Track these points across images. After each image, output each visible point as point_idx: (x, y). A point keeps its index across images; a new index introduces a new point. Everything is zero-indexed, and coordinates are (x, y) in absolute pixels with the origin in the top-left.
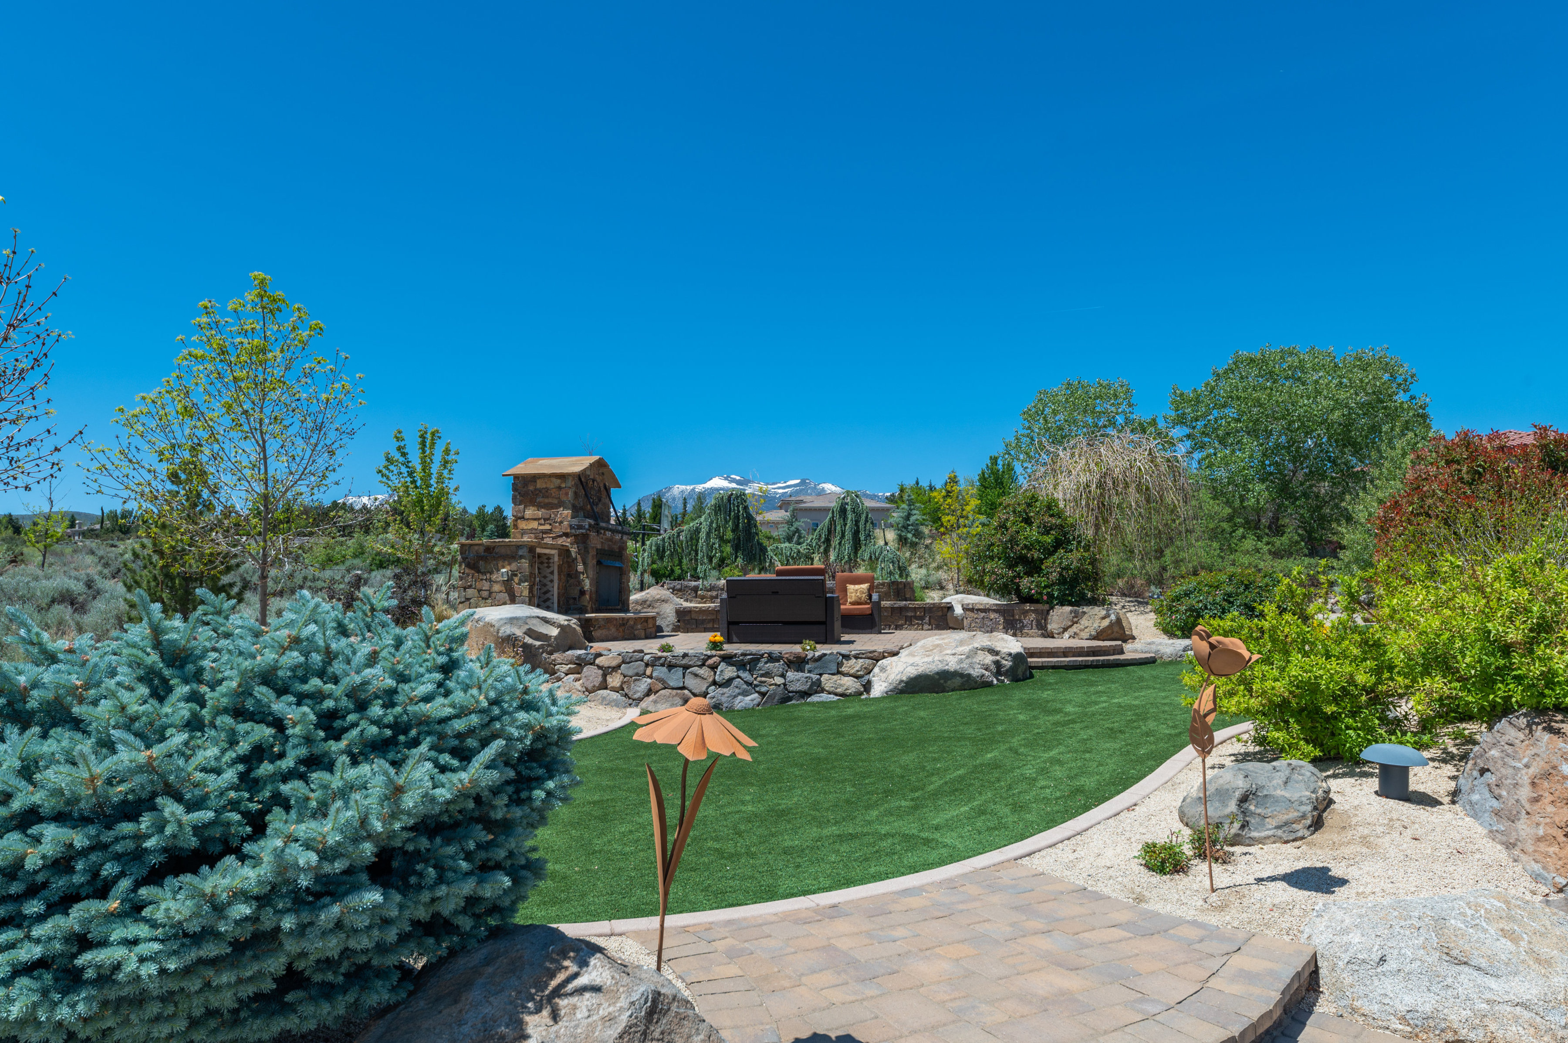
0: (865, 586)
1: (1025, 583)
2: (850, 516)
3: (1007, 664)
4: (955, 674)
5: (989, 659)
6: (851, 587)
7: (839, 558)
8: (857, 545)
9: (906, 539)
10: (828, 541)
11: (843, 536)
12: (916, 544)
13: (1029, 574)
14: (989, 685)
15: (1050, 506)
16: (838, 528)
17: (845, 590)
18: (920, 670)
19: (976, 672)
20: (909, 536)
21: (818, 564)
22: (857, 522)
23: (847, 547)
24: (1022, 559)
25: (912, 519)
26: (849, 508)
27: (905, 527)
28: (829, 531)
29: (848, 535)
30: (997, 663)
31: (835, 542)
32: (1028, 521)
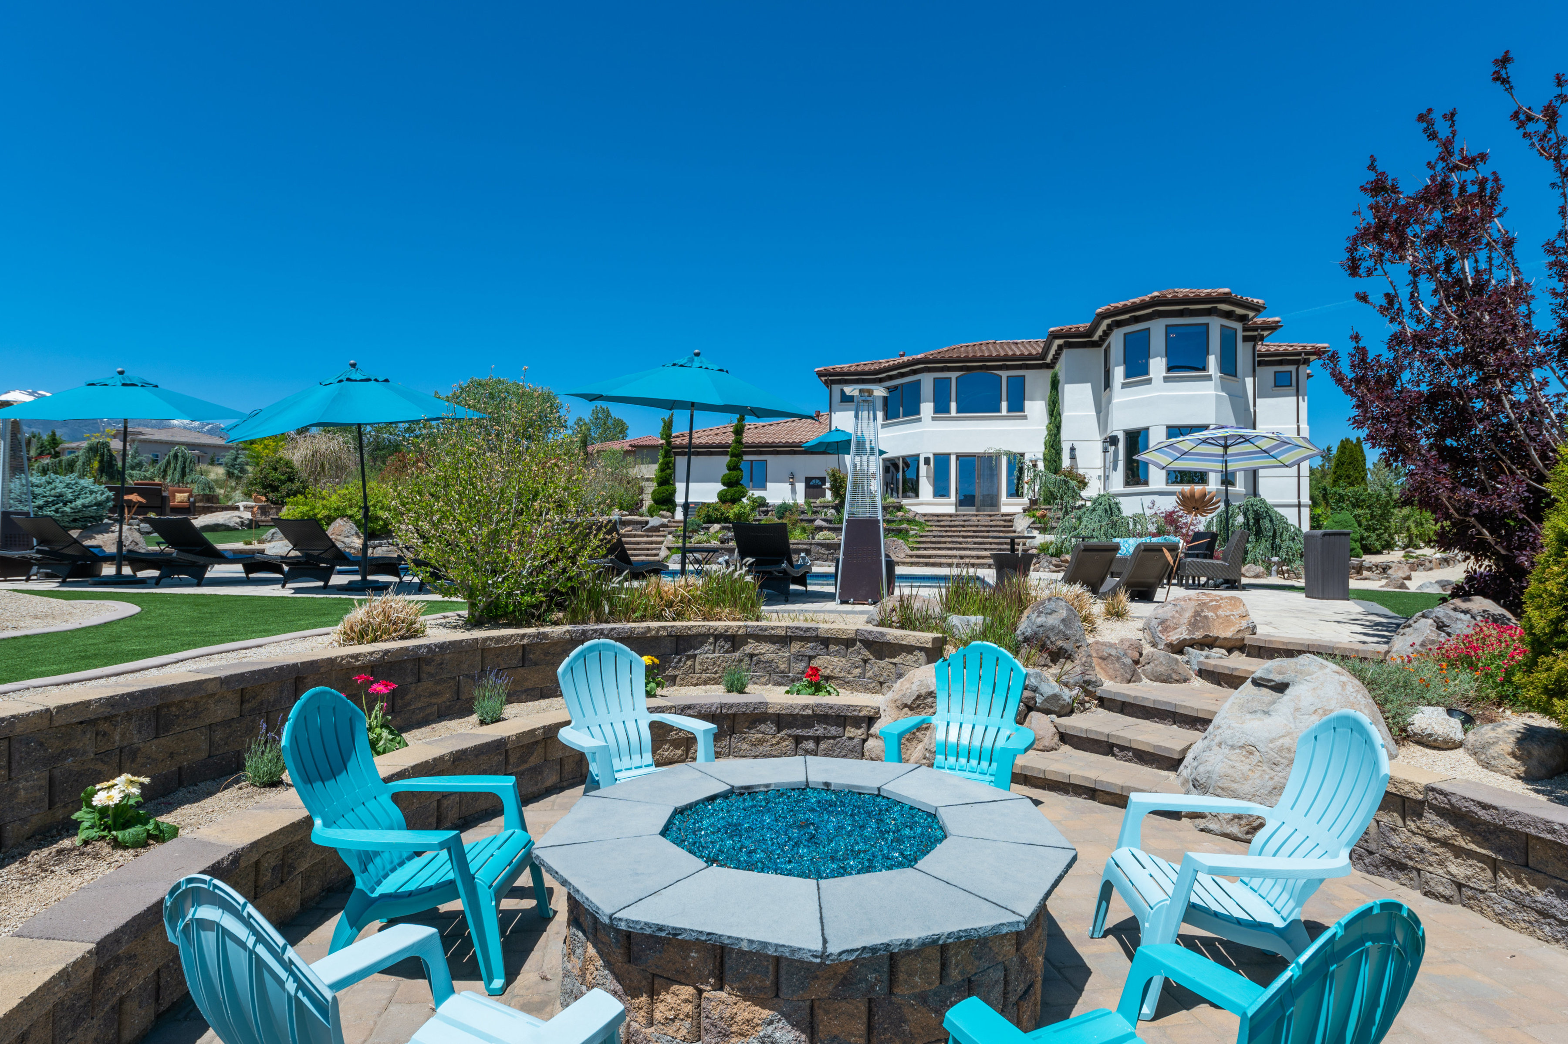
0: (187, 494)
1: (271, 495)
2: (180, 459)
3: (247, 522)
4: (222, 525)
5: (238, 520)
6: (178, 495)
7: (172, 480)
8: (183, 474)
9: (233, 474)
10: (165, 471)
11: (175, 469)
12: (241, 477)
13: (273, 492)
14: (238, 529)
15: (288, 464)
16: (172, 465)
17: (174, 496)
18: (206, 523)
19: (232, 524)
20: (236, 472)
21: (157, 481)
22: (184, 463)
23: (177, 475)
24: (270, 486)
25: (239, 460)
26: (179, 454)
27: (233, 466)
28: (166, 467)
29: (179, 468)
30: (242, 522)
31: (170, 472)
32: (276, 469)
